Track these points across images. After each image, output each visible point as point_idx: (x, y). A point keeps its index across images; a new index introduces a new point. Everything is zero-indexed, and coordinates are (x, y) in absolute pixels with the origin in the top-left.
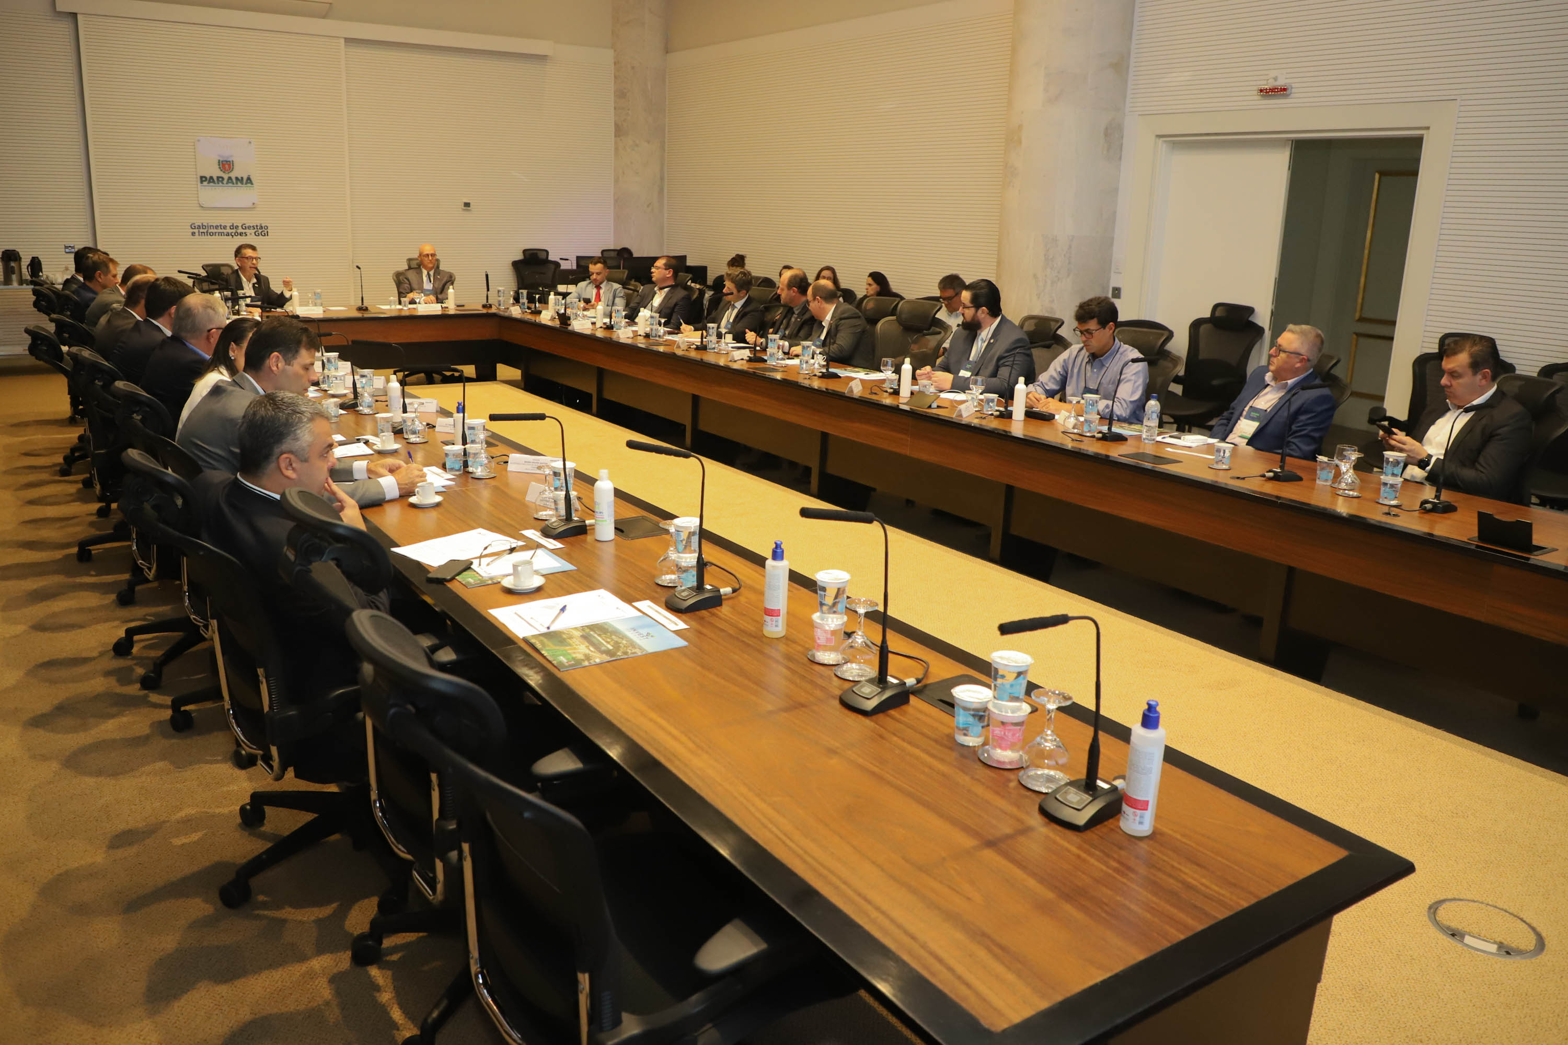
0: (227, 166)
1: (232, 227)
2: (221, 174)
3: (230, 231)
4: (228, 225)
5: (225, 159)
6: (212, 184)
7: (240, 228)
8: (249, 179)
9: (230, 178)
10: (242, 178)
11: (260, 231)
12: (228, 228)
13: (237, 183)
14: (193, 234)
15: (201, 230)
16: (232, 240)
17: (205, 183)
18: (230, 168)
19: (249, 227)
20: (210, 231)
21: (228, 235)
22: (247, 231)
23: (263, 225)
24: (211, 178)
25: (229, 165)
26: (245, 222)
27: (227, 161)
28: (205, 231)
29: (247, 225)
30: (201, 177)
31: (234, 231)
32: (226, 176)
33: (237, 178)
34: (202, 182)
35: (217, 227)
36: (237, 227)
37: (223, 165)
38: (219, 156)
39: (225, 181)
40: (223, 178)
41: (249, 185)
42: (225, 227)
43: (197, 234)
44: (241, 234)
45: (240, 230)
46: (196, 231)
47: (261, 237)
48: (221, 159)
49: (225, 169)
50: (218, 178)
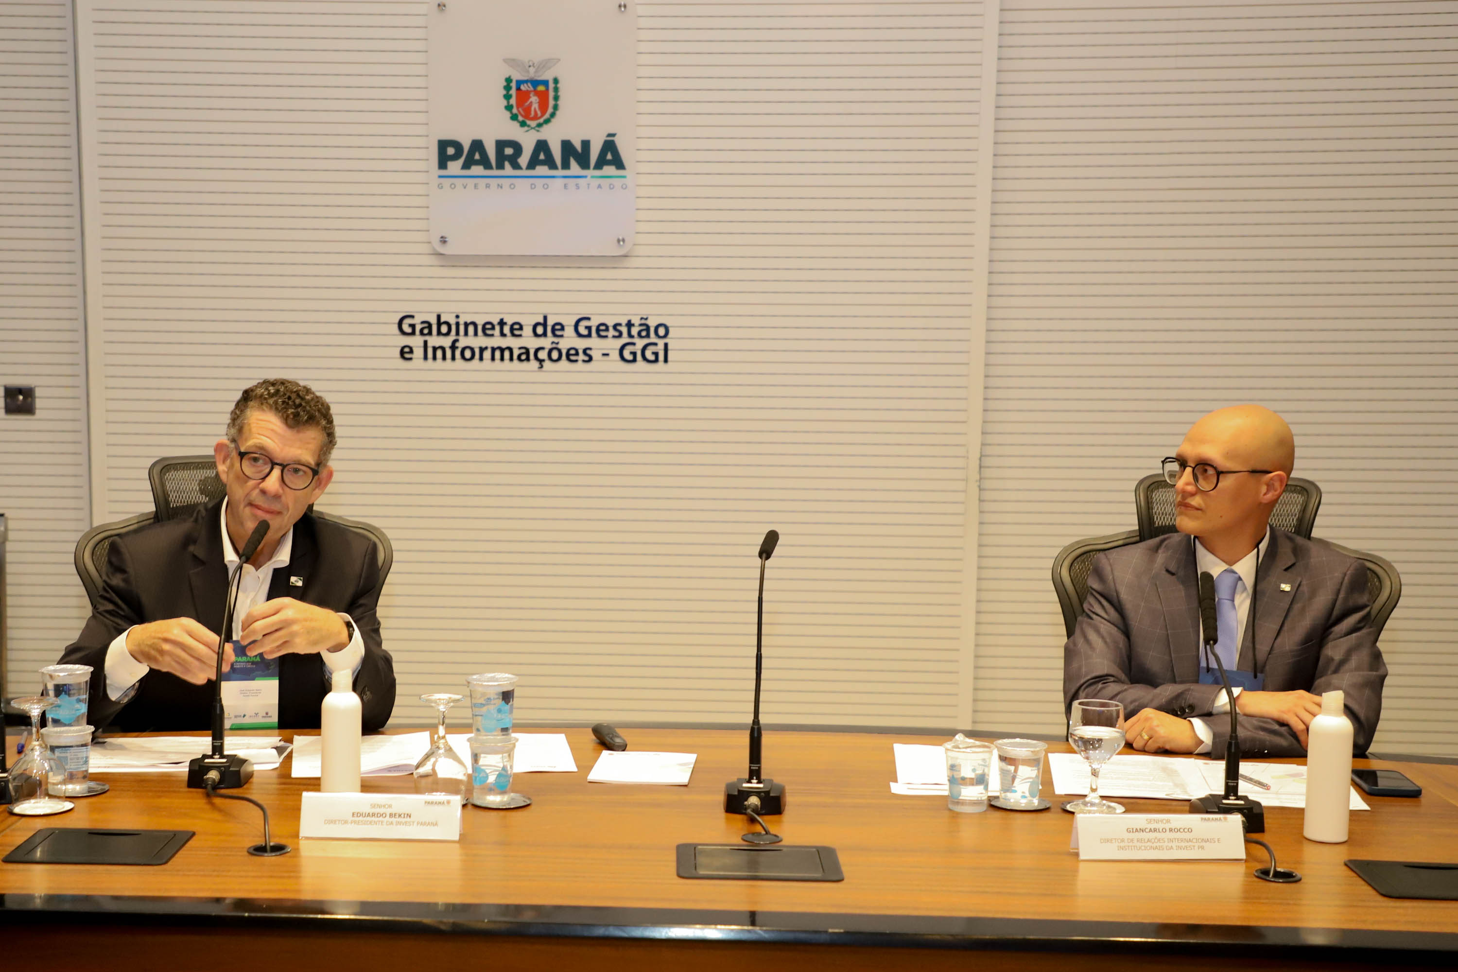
0: (534, 99)
1: (542, 328)
2: (512, 131)
3: (533, 343)
4: (528, 323)
5: (532, 74)
6: (477, 170)
7: (569, 331)
8: (609, 146)
9: (542, 146)
10: (586, 144)
11: (640, 343)
12: (527, 331)
13: (566, 165)
14: (405, 353)
15: (434, 341)
16: (541, 376)
17: (455, 167)
18: (544, 106)
19: (601, 330)
20: (463, 342)
21: (525, 355)
22: (594, 342)
23: (652, 323)
24: (477, 145)
25: (543, 98)
26: (584, 311)
27: (535, 83)
28: (446, 342)
29: (594, 323)
30: (443, 145)
31: (546, 342)
32: (528, 140)
33: (567, 146)
34: (443, 162)
35: (487, 329)
36: (558, 329)
37: (522, 96)
38: (511, 62)
39: (524, 160)
40: (517, 148)
41: (609, 170)
42: (516, 329)
43: (418, 352)
44: (571, 355)
45: (569, 341)
46: (416, 342)
47: (640, 364)
48: (516, 76)
49: (527, 110)
50: (501, 145)
